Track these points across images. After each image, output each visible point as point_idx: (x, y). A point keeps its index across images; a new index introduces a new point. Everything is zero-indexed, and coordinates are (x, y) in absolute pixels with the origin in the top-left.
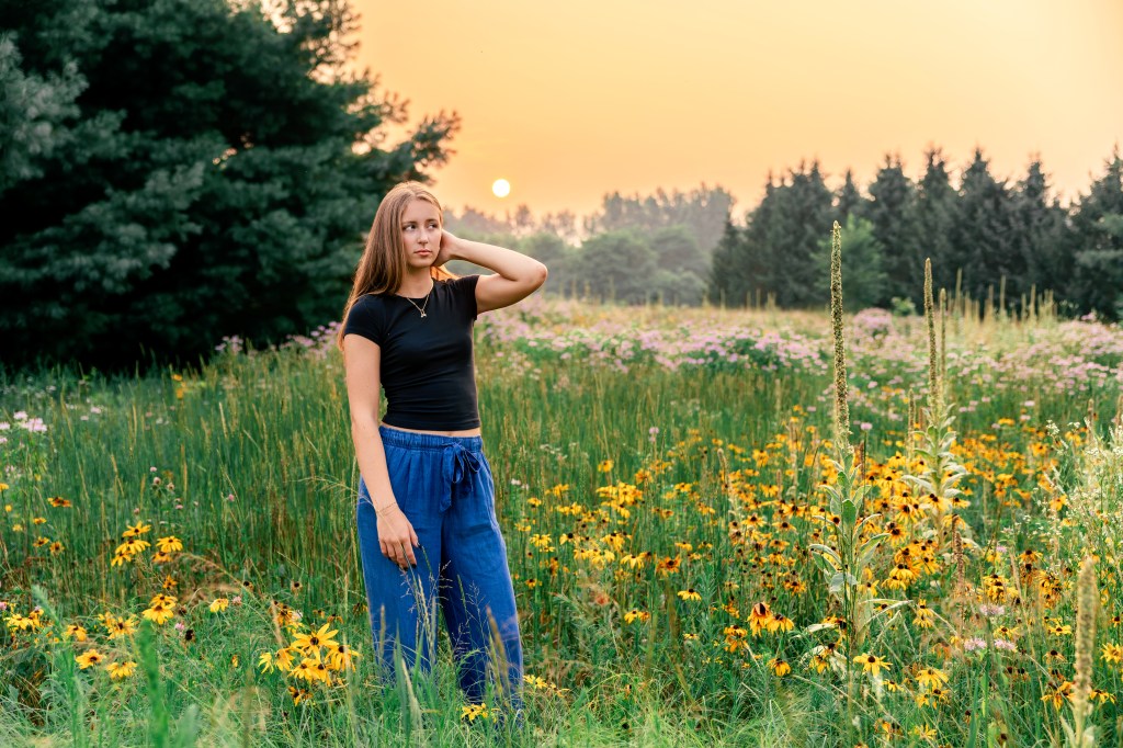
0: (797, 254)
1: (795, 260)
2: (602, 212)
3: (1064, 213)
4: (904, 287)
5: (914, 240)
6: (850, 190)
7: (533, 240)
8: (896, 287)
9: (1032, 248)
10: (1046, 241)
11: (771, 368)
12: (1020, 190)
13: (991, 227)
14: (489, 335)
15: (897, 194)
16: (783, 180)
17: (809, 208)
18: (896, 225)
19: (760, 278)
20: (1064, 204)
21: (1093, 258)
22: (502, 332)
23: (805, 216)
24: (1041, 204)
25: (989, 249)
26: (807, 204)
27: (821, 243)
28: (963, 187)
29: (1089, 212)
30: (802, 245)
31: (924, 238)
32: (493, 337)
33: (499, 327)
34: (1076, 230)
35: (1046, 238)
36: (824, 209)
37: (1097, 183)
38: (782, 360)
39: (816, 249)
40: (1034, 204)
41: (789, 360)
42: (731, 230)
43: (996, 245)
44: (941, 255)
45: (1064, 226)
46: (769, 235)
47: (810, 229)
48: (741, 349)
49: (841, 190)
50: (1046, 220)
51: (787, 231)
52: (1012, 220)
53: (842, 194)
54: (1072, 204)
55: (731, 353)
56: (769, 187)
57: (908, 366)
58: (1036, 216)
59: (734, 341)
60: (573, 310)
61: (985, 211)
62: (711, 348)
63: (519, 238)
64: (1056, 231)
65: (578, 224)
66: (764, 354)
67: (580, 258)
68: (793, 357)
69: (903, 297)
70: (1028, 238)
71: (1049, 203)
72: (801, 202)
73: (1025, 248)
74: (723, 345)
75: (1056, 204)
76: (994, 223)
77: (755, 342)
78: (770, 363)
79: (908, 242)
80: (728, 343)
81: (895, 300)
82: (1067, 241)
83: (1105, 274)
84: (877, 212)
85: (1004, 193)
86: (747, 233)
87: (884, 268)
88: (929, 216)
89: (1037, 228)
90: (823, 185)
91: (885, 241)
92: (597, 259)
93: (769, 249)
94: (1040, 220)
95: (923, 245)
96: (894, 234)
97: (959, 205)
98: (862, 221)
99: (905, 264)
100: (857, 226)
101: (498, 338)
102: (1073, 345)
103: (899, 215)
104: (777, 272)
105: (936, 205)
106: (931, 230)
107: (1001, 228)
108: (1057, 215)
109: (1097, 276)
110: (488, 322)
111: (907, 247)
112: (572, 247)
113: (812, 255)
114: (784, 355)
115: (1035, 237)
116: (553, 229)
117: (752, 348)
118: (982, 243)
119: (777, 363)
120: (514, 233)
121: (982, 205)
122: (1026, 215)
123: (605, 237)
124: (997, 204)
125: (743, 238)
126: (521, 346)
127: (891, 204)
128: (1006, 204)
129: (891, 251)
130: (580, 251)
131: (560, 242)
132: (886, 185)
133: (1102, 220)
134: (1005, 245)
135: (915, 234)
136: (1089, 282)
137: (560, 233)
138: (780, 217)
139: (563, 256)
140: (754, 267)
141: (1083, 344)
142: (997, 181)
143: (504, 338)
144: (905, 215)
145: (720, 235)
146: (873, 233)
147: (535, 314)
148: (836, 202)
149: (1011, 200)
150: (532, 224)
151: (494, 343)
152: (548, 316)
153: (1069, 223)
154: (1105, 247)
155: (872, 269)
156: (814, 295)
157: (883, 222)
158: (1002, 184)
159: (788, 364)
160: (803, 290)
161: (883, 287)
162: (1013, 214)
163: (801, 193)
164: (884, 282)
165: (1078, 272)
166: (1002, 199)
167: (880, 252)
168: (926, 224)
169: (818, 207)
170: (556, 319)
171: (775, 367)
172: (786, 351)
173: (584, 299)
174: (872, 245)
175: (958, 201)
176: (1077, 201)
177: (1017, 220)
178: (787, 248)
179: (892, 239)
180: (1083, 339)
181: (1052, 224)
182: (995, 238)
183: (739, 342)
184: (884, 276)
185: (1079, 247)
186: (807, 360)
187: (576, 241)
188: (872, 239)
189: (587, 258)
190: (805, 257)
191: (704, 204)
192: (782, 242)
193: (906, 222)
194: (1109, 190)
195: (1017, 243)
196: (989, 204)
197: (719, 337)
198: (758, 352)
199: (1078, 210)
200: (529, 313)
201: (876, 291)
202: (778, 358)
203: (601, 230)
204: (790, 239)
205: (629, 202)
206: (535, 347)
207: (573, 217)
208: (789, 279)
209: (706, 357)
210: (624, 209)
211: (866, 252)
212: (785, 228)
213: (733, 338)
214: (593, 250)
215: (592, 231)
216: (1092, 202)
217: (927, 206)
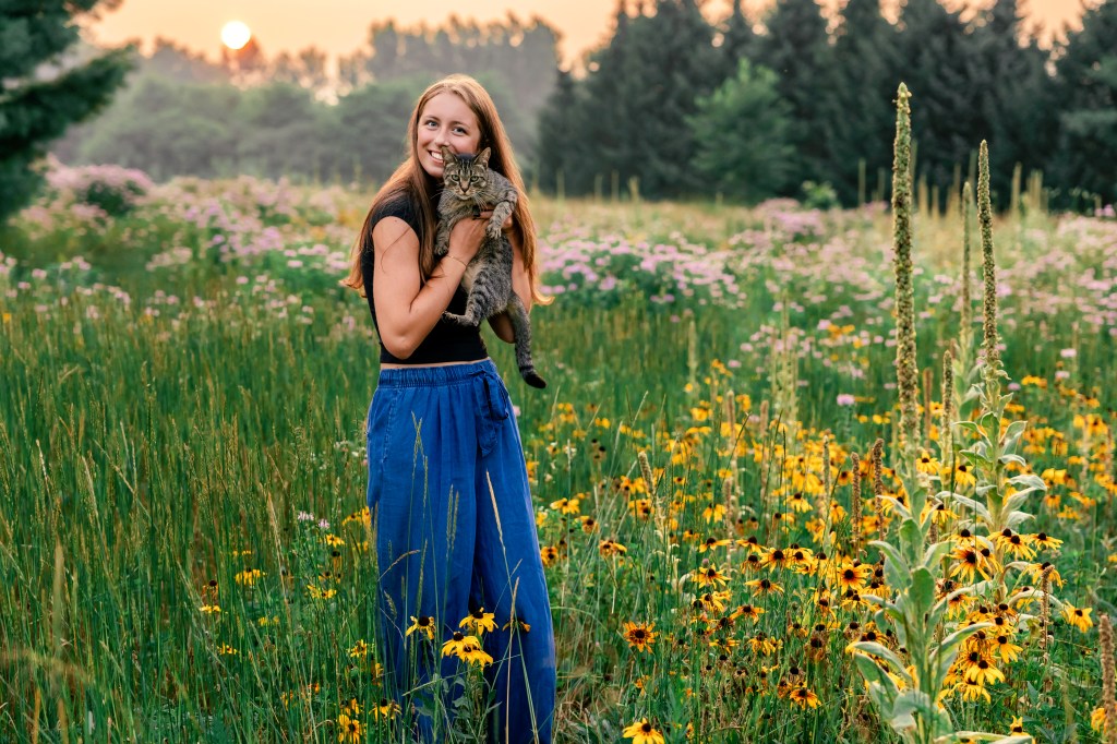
0: (662, 117)
1: (660, 127)
2: (369, 51)
3: (1045, 55)
4: (817, 166)
5: (831, 96)
6: (738, 21)
7: (266, 93)
8: (805, 166)
9: (999, 107)
10: (1020, 97)
11: (663, 299)
12: (982, 23)
13: (941, 77)
14: (218, 246)
15: (807, 29)
16: (640, 7)
17: (680, 49)
18: (805, 75)
19: (609, 153)
20: (1045, 42)
21: (1086, 122)
22: (237, 241)
23: (674, 61)
24: (1012, 43)
25: (938, 108)
26: (677, 42)
27: (700, 102)
28: (902, 18)
29: (1080, 54)
30: (671, 104)
31: (847, 93)
32: (224, 249)
33: (233, 233)
34: (1061, 80)
35: (1019, 91)
36: (701, 50)
37: (1090, 12)
38: (682, 286)
39: (694, 111)
40: (1003, 43)
41: (690, 285)
42: (565, 81)
43: (948, 104)
44: (870, 119)
45: (1044, 74)
46: (623, 89)
47: (681, 80)
48: (618, 269)
49: (726, 22)
50: (1019, 67)
51: (649, 83)
52: (971, 68)
53: (727, 28)
54: (1056, 43)
55: (603, 275)
56: (621, 15)
57: (856, 289)
58: (1004, 60)
59: (608, 258)
60: (338, 203)
61: (934, 54)
62: (575, 269)
63: (243, 88)
64: (1033, 82)
65: (331, 69)
66: (653, 278)
67: (336, 121)
68: (697, 281)
69: (818, 181)
70: (994, 93)
71: (1023, 42)
72: (668, 39)
73: (989, 107)
74: (593, 263)
75: (1034, 42)
76: (947, 71)
77: (642, 259)
78: (663, 290)
79: (822, 99)
80: (600, 261)
81: (808, 186)
82: (1050, 97)
83: (1102, 145)
84: (778, 55)
85: (960, 27)
86: (589, 86)
87: (791, 138)
88: (854, 61)
89: (1007, 80)
90: (699, 15)
91: (791, 98)
92: (364, 123)
93: (622, 110)
94: (1010, 66)
95: (845, 104)
96: (802, 87)
97: (896, 44)
98: (760, 69)
99: (820, 133)
100: (754, 76)
101: (232, 250)
102: (1092, 254)
103: (809, 59)
104: (634, 143)
105: (864, 45)
106: (856, 81)
107: (956, 79)
108: (1034, 59)
109: (1090, 146)
110: (216, 225)
111: (822, 107)
112: (323, 104)
113: (688, 120)
114: (683, 279)
115: (1003, 91)
116: (296, 77)
117: (635, 268)
118: (929, 101)
119: (673, 291)
120: (235, 81)
121: (928, 43)
122: (991, 59)
123: (373, 90)
124: (950, 43)
125: (584, 95)
126: (267, 263)
127: (799, 44)
128: (963, 45)
129: (799, 113)
130: (336, 110)
131: (306, 97)
132: (790, 15)
133: (1097, 67)
134: (961, 103)
135: (833, 87)
136: (1079, 157)
137: (306, 82)
138: (637, 61)
139: (311, 118)
140: (598, 137)
141: (1107, 253)
142: (950, 11)
143: (242, 251)
144: (819, 59)
145: (548, 88)
146: (776, 87)
147: (281, 210)
148: (718, 41)
149: (971, 37)
150: (262, 68)
151: (226, 259)
152: (301, 212)
153: (1051, 69)
154: (1103, 106)
155: (775, 140)
156: (688, 178)
157: (787, 70)
158: (958, 14)
159: (688, 293)
160: (672, 171)
161: (787, 166)
162: (973, 58)
163: (668, 27)
164: (790, 159)
165: (1064, 142)
166: (957, 37)
167: (785, 116)
168: (848, 73)
169: (693, 47)
170: (311, 216)
171: (670, 298)
172: (687, 273)
173: (354, 186)
174: (773, 105)
175: (894, 38)
176: (1063, 39)
177: (979, 66)
178: (648, 108)
179: (801, 95)
180: (1106, 246)
181: (1026, 73)
182: (947, 93)
183: (615, 259)
184: (789, 150)
185: (1067, 105)
186: (716, 286)
187: (329, 95)
188: (773, 95)
189: (349, 120)
190: (676, 122)
191: (516, 41)
192: (642, 99)
193: (820, 71)
194: (1107, 22)
195: (977, 101)
196: (938, 43)
197: (584, 252)
198: (644, 273)
199: (1063, 52)
200: (272, 207)
201: (778, 172)
202: (674, 283)
203: (366, 79)
204: (652, 96)
205: (409, 37)
206: (298, 269)
207: (323, 58)
208: (652, 154)
209: (566, 284)
210: (402, 49)
211: (766, 115)
212: (645, 78)
213: (606, 253)
214: (357, 110)
215: (354, 80)
216: (1083, 40)
217: (848, 44)
